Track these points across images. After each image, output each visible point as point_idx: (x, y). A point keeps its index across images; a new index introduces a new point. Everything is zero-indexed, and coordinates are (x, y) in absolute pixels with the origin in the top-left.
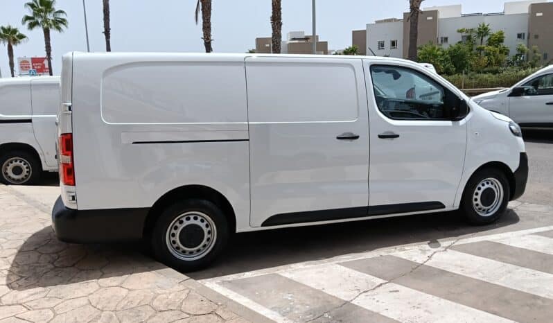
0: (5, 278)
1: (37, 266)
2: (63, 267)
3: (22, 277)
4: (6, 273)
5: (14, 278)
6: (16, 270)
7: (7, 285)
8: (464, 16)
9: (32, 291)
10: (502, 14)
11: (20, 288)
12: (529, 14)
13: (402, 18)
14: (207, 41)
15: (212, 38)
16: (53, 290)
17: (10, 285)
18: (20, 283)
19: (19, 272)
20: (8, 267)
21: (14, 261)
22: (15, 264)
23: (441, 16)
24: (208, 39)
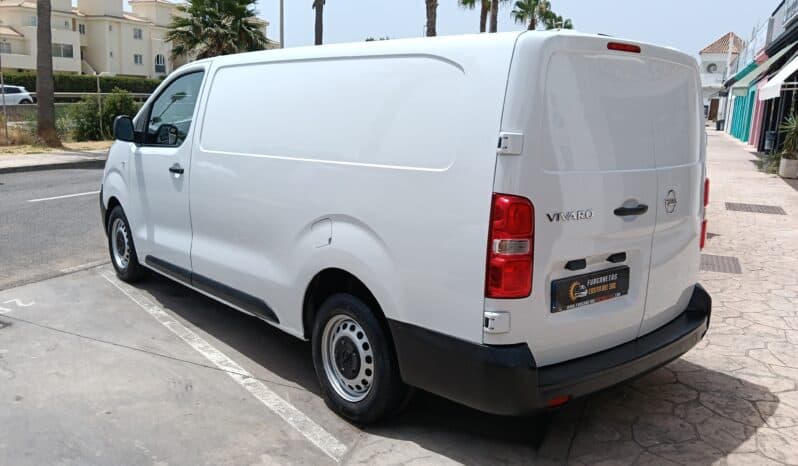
0: (777, 412)
1: (720, 408)
2: (689, 387)
3: (753, 402)
4: (772, 421)
5: (765, 407)
6: (754, 419)
7: (778, 401)
9: (753, 380)
11: (765, 391)
16: (730, 370)
17: (776, 400)
18: (761, 397)
19: (752, 414)
20: (762, 430)
21: (747, 438)
22: (748, 431)
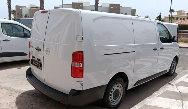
8: (91, 6)
10: (101, 6)
12: (109, 7)
13: (72, 4)
14: (9, 5)
15: (11, 4)
23: (84, 5)
24: (10, 4)
